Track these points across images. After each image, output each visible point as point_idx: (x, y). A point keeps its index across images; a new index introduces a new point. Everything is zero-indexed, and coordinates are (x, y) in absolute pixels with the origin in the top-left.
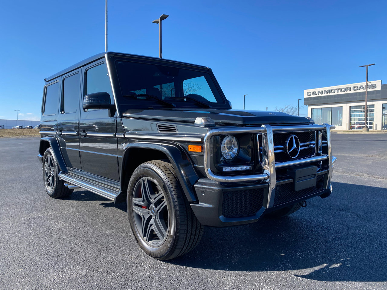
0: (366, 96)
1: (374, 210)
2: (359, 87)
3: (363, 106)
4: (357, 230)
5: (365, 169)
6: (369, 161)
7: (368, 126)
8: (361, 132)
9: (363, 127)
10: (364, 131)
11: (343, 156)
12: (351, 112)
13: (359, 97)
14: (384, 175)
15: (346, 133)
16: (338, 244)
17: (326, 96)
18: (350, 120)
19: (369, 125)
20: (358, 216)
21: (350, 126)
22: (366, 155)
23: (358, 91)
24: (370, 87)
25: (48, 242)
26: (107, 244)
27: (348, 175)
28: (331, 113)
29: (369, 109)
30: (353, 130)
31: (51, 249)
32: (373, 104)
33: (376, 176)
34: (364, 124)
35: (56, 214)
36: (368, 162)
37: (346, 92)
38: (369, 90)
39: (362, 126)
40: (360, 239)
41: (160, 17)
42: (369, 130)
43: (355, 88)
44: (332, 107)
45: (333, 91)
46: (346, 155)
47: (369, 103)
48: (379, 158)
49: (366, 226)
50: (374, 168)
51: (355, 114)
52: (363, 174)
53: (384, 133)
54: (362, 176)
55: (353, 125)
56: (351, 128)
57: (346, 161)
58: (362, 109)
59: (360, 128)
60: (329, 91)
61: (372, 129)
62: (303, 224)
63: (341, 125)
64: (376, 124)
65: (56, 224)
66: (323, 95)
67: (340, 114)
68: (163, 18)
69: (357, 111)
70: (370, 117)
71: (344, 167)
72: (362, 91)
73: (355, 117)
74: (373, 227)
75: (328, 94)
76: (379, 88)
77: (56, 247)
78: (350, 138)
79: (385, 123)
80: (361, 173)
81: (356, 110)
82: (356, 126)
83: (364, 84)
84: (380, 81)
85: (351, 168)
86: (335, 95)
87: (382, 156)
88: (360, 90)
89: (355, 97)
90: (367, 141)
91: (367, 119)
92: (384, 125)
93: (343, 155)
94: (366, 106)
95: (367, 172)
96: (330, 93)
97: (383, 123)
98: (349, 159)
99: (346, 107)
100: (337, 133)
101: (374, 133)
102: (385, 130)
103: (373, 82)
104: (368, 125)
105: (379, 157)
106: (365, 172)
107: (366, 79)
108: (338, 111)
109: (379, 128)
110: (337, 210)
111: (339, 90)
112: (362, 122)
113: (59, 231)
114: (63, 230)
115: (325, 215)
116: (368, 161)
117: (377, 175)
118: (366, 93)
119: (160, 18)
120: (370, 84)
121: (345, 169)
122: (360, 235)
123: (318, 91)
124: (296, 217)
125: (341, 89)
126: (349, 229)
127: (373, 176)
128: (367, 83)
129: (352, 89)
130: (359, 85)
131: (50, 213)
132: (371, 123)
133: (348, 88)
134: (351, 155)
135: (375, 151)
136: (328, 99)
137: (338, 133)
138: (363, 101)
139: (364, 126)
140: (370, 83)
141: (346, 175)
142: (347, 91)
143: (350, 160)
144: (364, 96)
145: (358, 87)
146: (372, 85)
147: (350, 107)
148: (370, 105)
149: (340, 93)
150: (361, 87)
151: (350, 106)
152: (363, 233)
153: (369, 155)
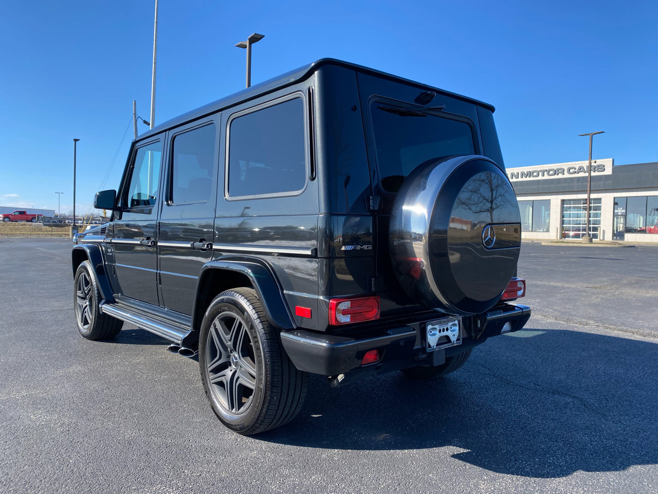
0: (589, 184)
1: (612, 393)
2: (577, 169)
3: (583, 200)
4: (585, 434)
5: (591, 311)
6: (596, 298)
7: (591, 233)
8: (580, 243)
9: (583, 235)
10: (584, 241)
11: (553, 286)
12: (565, 209)
13: (577, 184)
14: (623, 324)
15: (556, 244)
16: (554, 463)
17: (524, 181)
18: (563, 222)
19: (593, 231)
20: (585, 405)
21: (562, 233)
22: (590, 286)
23: (576, 175)
24: (596, 169)
25: (10, 458)
26: (125, 462)
27: (562, 322)
28: (531, 209)
29: (592, 205)
30: (566, 239)
31: (13, 472)
32: (600, 197)
33: (610, 325)
34: (584, 230)
35: (34, 395)
36: (595, 300)
37: (556, 177)
38: (593, 174)
39: (581, 232)
40: (592, 452)
41: (249, 37)
42: (593, 240)
43: (572, 171)
44: (533, 201)
45: (535, 174)
46: (558, 284)
47: (593, 196)
48: (612, 291)
49: (599, 426)
50: (606, 310)
51: (570, 214)
52: (588, 321)
53: (617, 246)
54: (586, 324)
55: (566, 231)
56: (564, 236)
57: (559, 296)
58: (582, 205)
59: (577, 236)
60: (530, 174)
61: (597, 238)
62: (489, 420)
63: (548, 231)
64: (604, 231)
65: (32, 417)
66: (520, 179)
67: (547, 213)
68: (255, 39)
69: (574, 208)
70: (594, 219)
71: (556, 308)
72: (581, 175)
73: (570, 218)
74: (613, 429)
75: (528, 179)
76: (608, 171)
77: (22, 470)
78: (562, 253)
79: (617, 229)
80: (584, 320)
81: (572, 206)
82: (571, 233)
83: (585, 164)
84: (611, 159)
85: (568, 309)
86: (538, 181)
87: (617, 288)
88: (578, 173)
89: (571, 184)
90: (590, 260)
91: (589, 221)
92: (615, 232)
93: (553, 284)
94: (588, 201)
95: (595, 317)
96: (530, 177)
97: (615, 229)
98: (563, 293)
99: (555, 201)
100: (541, 243)
101: (600, 245)
102: (617, 241)
103: (600, 162)
104: (590, 231)
105: (611, 289)
106: (590, 318)
107: (588, 156)
108: (543, 207)
109: (609, 237)
110: (549, 393)
111: (546, 173)
112: (581, 226)
113: (35, 432)
114: (41, 431)
115: (529, 402)
116: (595, 296)
117: (612, 324)
118: (589, 180)
119: (250, 39)
120: (595, 165)
121: (557, 310)
122: (591, 444)
123: (511, 173)
124: (477, 406)
125: (548, 171)
126: (571, 432)
127: (605, 325)
128: (590, 163)
129: (566, 172)
130: (577, 164)
131: (24, 393)
132: (595, 229)
133: (561, 169)
134: (566, 285)
135: (605, 279)
136: (528, 187)
137: (543, 244)
138: (583, 192)
139: (585, 233)
140: (595, 162)
141: (560, 322)
142: (558, 175)
143: (565, 294)
144: (586, 184)
145: (575, 169)
146: (599, 166)
147: (563, 201)
148: (594, 199)
149: (546, 177)
150: (581, 169)
151: (563, 199)
152: (596, 441)
153: (595, 285)
